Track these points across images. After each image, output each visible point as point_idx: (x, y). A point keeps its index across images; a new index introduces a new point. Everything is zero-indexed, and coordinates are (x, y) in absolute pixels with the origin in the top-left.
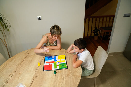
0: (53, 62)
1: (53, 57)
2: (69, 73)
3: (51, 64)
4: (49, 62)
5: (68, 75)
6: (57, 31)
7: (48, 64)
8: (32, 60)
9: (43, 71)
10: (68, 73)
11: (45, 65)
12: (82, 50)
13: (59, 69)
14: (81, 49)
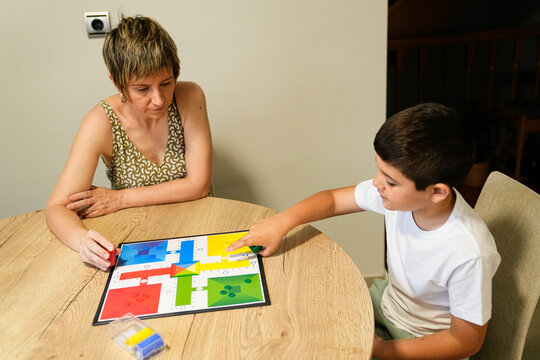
0: (171, 271)
1: (174, 245)
2: (283, 335)
3: (152, 280)
4: (144, 274)
5: (274, 346)
6: (138, 51)
7: (135, 282)
8: (26, 271)
9: (95, 322)
10: (277, 336)
11: (110, 287)
12: (437, 191)
13: (206, 307)
14: (430, 189)
